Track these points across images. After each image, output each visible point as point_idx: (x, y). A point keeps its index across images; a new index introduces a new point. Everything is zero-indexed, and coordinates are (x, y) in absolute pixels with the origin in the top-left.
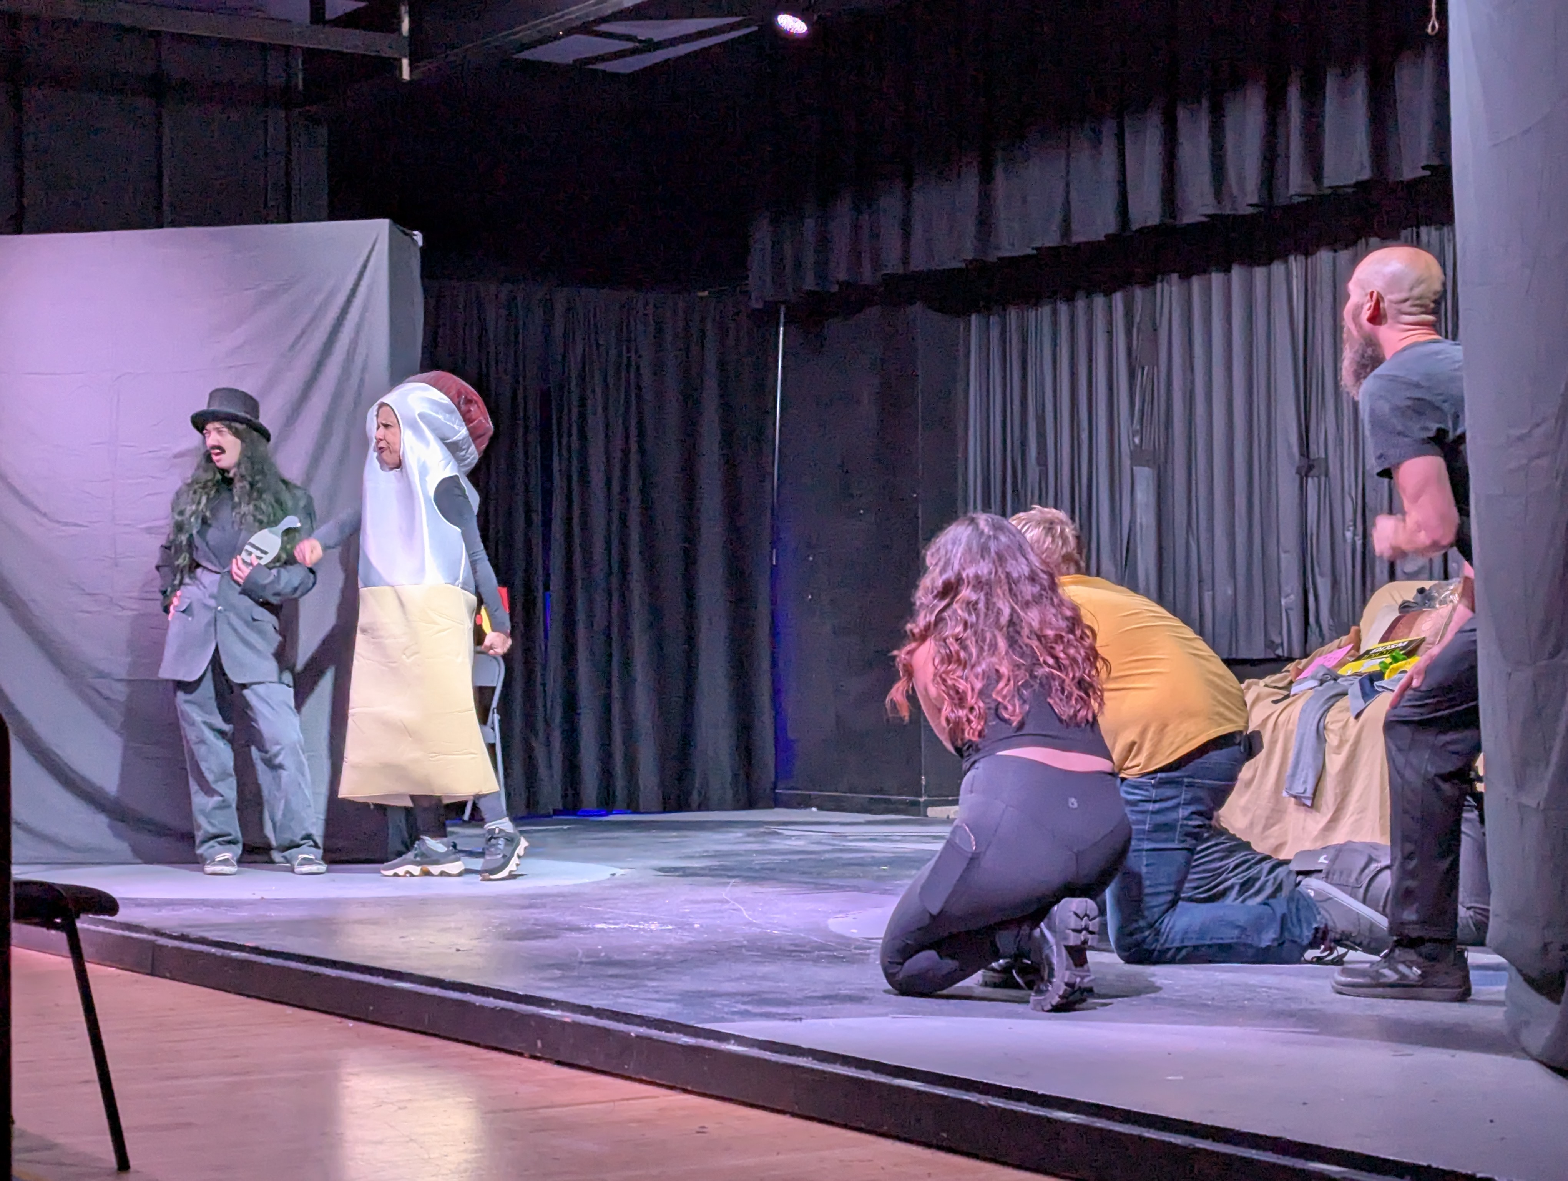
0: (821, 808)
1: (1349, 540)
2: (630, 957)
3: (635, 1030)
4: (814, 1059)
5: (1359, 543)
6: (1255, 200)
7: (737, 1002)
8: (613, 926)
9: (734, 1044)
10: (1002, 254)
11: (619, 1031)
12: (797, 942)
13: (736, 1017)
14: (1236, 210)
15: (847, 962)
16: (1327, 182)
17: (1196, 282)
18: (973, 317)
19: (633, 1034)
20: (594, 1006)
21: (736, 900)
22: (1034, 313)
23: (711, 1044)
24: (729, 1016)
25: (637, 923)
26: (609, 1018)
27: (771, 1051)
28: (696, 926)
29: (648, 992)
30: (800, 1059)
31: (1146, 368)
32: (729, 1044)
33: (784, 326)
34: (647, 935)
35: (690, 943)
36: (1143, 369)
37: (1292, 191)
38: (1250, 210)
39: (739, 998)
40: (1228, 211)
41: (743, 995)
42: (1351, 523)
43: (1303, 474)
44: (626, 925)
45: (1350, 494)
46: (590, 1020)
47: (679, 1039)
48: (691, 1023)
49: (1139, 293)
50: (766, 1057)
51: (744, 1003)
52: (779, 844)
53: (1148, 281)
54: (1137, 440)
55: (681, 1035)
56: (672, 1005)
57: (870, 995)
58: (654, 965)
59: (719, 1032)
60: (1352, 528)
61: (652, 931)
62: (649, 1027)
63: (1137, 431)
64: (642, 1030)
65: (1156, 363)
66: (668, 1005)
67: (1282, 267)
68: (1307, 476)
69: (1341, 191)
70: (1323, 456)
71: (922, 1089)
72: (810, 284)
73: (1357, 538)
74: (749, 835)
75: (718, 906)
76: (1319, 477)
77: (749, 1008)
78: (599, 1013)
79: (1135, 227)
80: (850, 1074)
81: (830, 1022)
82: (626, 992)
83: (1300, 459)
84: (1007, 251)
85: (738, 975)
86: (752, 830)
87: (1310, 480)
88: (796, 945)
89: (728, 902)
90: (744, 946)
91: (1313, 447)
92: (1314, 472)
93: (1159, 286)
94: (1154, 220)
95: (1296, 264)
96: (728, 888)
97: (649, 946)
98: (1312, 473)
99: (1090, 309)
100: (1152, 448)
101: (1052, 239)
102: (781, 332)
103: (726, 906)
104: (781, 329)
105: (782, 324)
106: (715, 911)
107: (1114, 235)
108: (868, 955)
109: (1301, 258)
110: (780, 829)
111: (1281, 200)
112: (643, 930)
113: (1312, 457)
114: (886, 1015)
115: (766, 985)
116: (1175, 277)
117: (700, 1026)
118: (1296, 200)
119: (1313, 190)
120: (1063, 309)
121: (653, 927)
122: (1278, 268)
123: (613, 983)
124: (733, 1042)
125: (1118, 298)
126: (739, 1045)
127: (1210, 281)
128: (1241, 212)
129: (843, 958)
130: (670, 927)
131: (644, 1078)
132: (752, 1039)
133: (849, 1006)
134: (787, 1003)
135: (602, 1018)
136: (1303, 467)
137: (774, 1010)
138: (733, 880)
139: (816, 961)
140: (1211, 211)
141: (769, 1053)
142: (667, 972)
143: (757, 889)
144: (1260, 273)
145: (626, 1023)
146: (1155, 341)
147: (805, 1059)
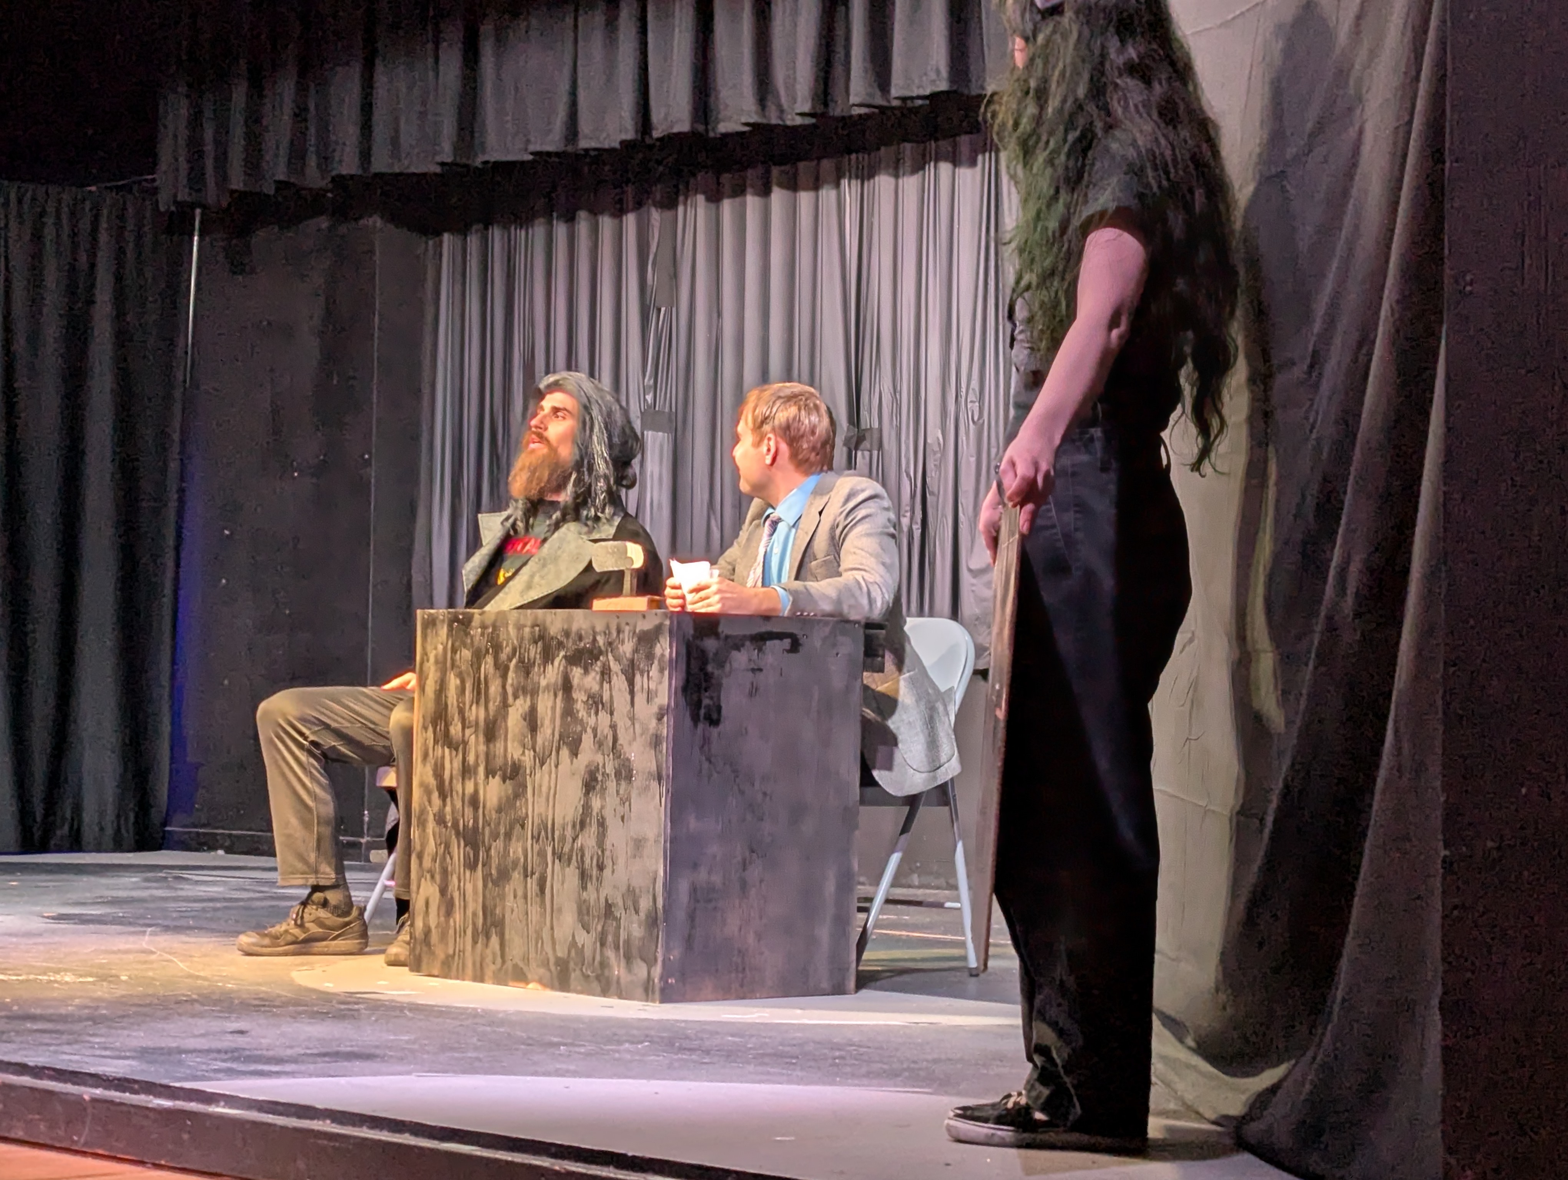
0: (229, 850)
1: (905, 529)
2: (51, 1011)
3: (89, 1092)
4: (333, 1121)
5: (917, 533)
6: (807, 108)
7: (216, 1059)
8: (14, 978)
9: (224, 1107)
10: (486, 158)
11: (67, 1094)
12: (261, 996)
13: (220, 1075)
14: (783, 120)
15: (334, 1017)
16: (894, 92)
17: (727, 206)
18: (446, 237)
19: (86, 1097)
20: (31, 1064)
21: (163, 950)
22: (523, 233)
23: (193, 1106)
24: (212, 1075)
25: (45, 974)
26: (51, 1078)
27: (274, 1114)
28: (124, 978)
29: (93, 1048)
30: (315, 1122)
31: (663, 309)
32: (218, 1106)
33: (200, 236)
34: (66, 987)
35: (123, 996)
36: (659, 310)
37: (853, 99)
38: (799, 121)
39: (215, 1055)
40: (774, 121)
41: (219, 1051)
42: (908, 508)
43: (853, 447)
44: (32, 977)
45: (908, 475)
46: (26, 1080)
47: (150, 1101)
48: (165, 1082)
49: (656, 216)
50: (270, 1121)
51: (224, 1061)
52: (188, 891)
53: (669, 203)
54: (649, 398)
55: (151, 1097)
56: (133, 1063)
57: (378, 1052)
58: (88, 1019)
59: (204, 1092)
60: (908, 514)
61: (67, 983)
62: (106, 1088)
63: (650, 387)
64: (98, 1092)
65: (673, 302)
66: (127, 1062)
67: (833, 193)
68: (856, 449)
69: (909, 104)
70: (876, 425)
71: (479, 1153)
72: (237, 182)
73: (914, 527)
74: (147, 880)
75: (143, 957)
76: (870, 451)
77: (234, 1066)
78: (38, 1072)
79: (656, 134)
80: (383, 1138)
81: (343, 1080)
82: (66, 1048)
83: (848, 429)
84: (495, 154)
85: (202, 1031)
86: (150, 875)
87: (859, 453)
88: (262, 999)
89: (152, 953)
90: (196, 1001)
91: (864, 413)
92: (866, 444)
93: (681, 209)
94: (683, 126)
95: (850, 189)
96: (147, 938)
97: (72, 998)
98: (862, 446)
99: (595, 231)
100: (667, 410)
101: (552, 142)
102: (195, 243)
103: (153, 957)
104: (196, 238)
105: (196, 233)
106: (139, 962)
107: (630, 141)
108: (358, 1010)
109: (856, 184)
110: (185, 874)
111: (837, 111)
112: (56, 981)
113: (863, 426)
114: (409, 1073)
115: (241, 1041)
116: (701, 199)
117: (177, 1085)
118: (856, 111)
119: (879, 101)
120: (561, 230)
121: (67, 979)
122: (828, 194)
123: (46, 1038)
124: (222, 1103)
125: (630, 220)
126: (230, 1108)
127: (744, 205)
128: (789, 123)
129: (327, 1013)
130: (90, 979)
131: (100, 1152)
132: (248, 1099)
133: (357, 1064)
134: (279, 1061)
135: (41, 1079)
136: (852, 437)
137: (266, 1068)
138: (149, 929)
139: (295, 1016)
140: (754, 119)
141: (271, 1116)
142: (110, 1027)
143: (184, 938)
144: (805, 198)
145: (74, 1083)
146: (675, 276)
147: (321, 1123)
